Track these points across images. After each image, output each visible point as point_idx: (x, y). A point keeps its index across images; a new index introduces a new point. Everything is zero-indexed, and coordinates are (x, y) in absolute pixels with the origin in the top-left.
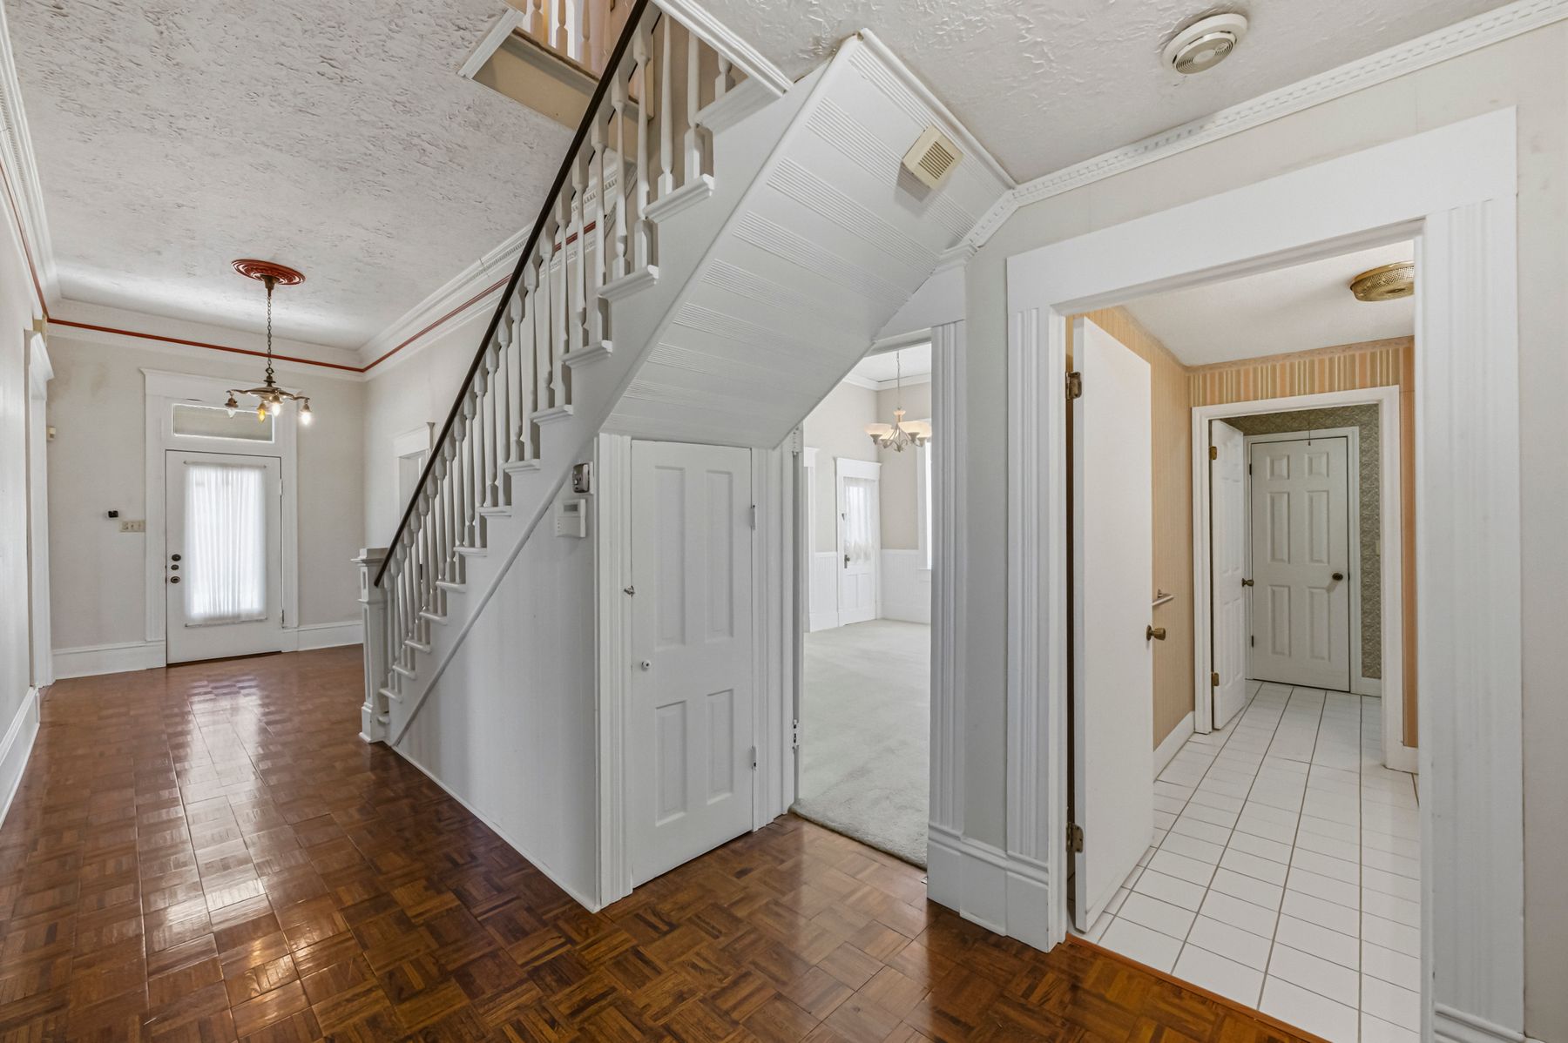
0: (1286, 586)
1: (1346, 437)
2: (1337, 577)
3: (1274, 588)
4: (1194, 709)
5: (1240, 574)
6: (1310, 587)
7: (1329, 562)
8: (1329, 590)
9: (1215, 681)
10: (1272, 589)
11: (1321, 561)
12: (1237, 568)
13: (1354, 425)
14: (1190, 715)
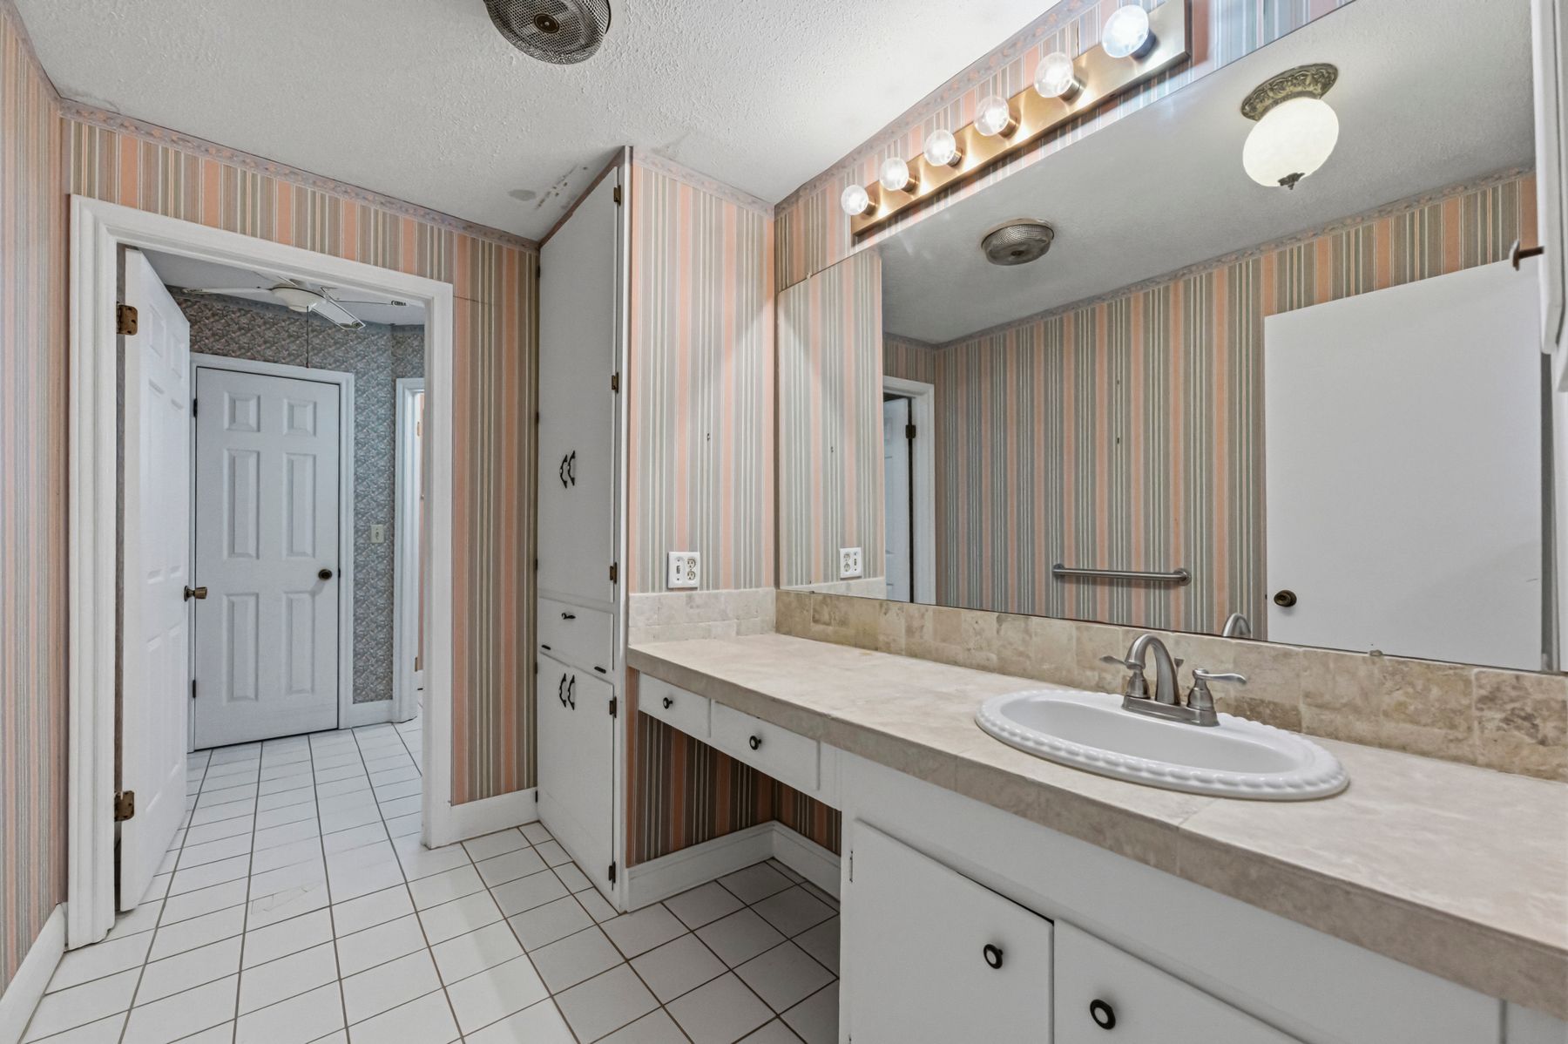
0: (253, 594)
1: (338, 384)
2: (325, 575)
3: (232, 598)
4: (65, 897)
5: (182, 578)
6: (286, 593)
7: (314, 556)
8: (313, 594)
9: (124, 808)
10: (229, 600)
11: (304, 554)
12: (175, 569)
13: (347, 371)
14: (58, 911)
